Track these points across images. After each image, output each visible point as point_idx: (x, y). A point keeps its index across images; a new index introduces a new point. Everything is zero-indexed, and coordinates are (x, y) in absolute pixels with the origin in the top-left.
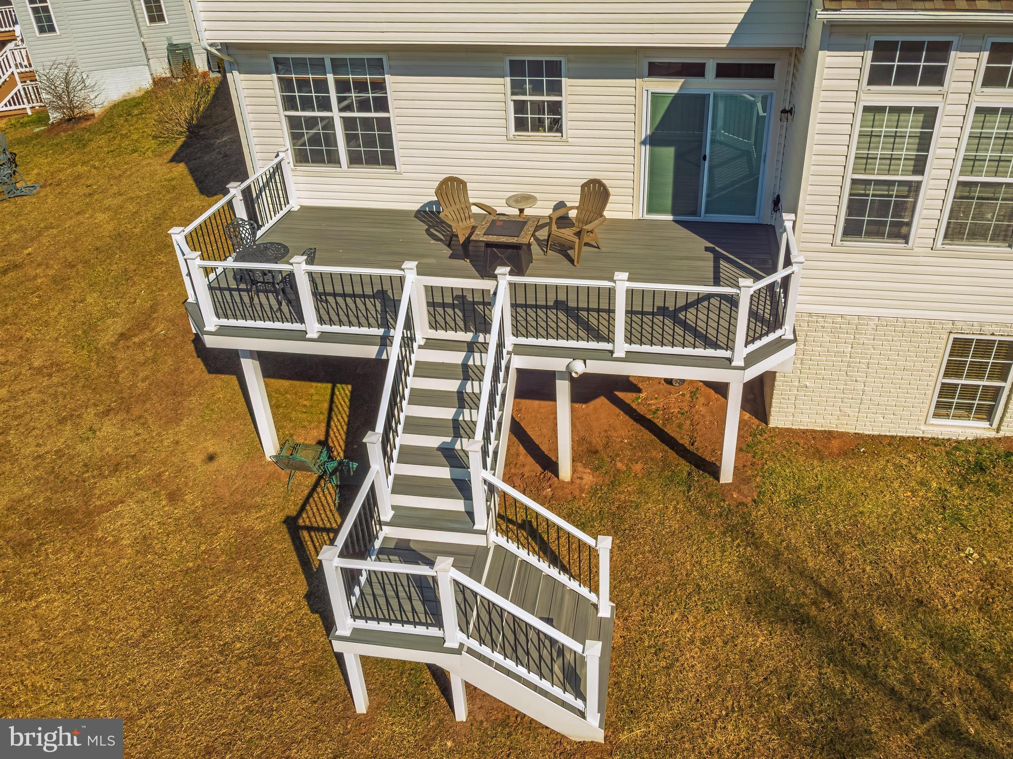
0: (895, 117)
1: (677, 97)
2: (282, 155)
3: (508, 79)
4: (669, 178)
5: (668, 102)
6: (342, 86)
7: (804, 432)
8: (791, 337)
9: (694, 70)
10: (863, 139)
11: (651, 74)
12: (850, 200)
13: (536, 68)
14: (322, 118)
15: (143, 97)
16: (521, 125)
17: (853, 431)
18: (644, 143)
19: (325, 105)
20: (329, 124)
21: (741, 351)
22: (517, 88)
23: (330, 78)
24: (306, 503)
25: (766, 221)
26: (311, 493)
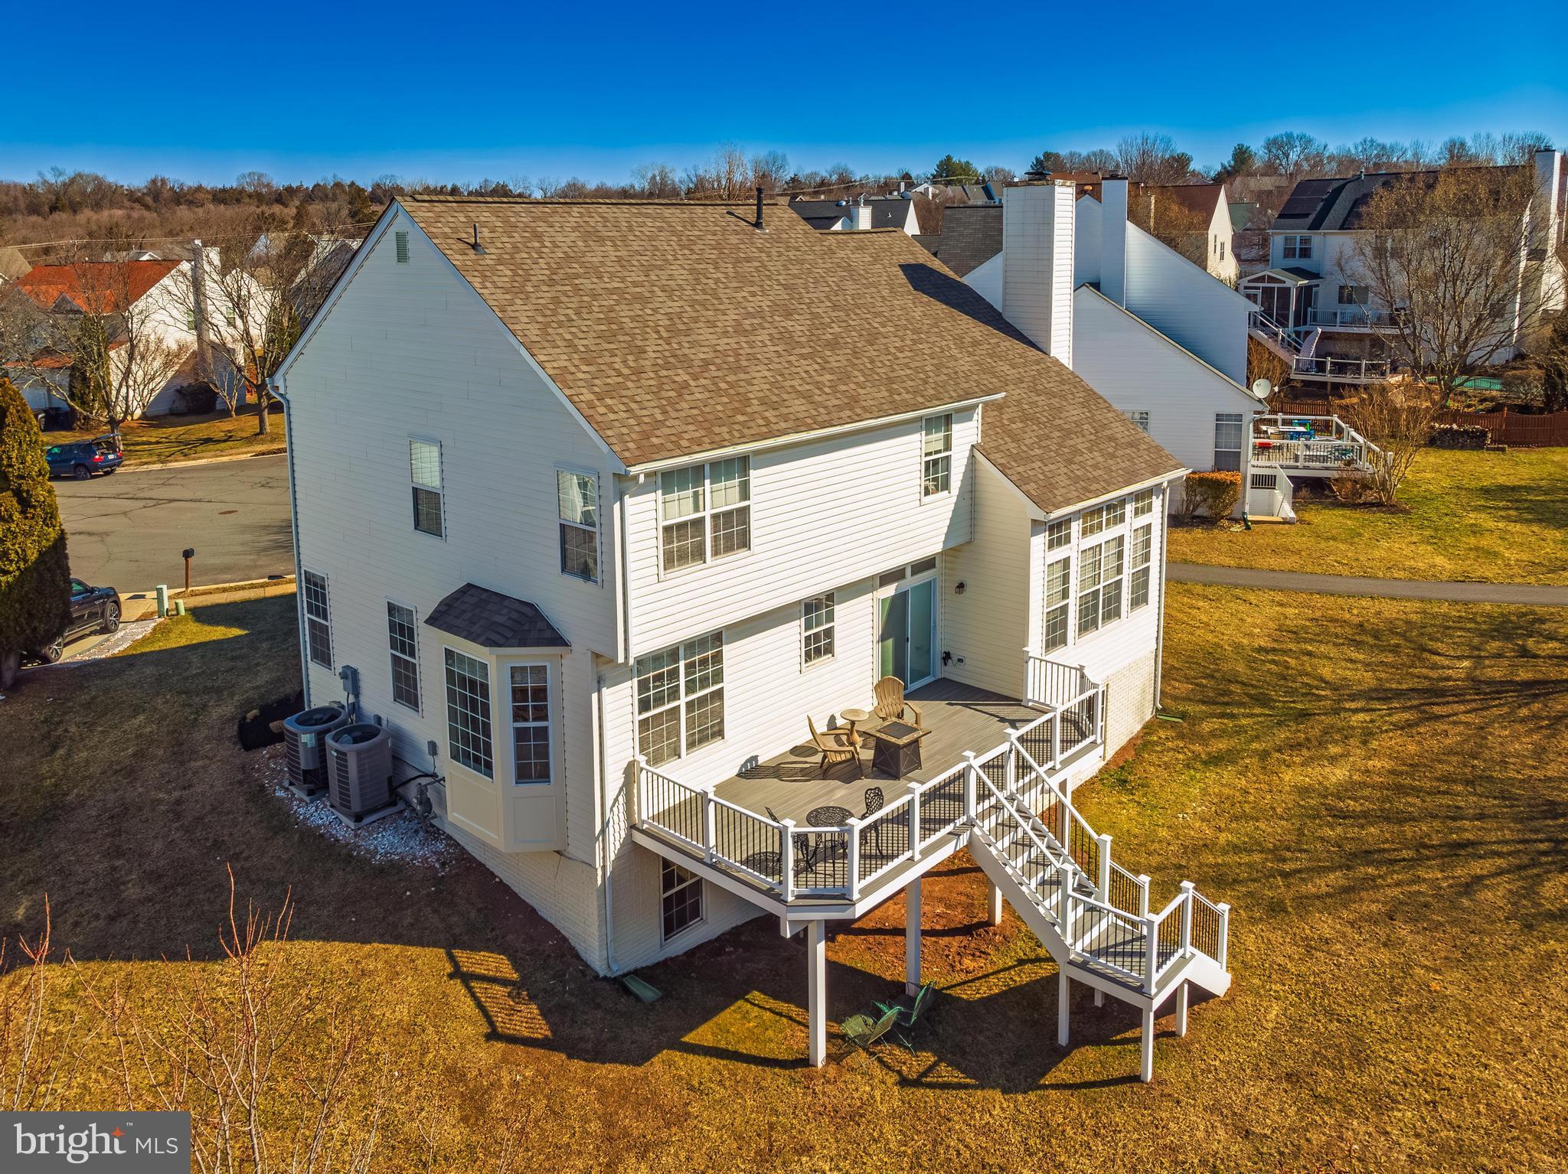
0: (1057, 568)
3: (803, 620)
5: (890, 601)
6: (690, 669)
11: (881, 586)
14: (670, 710)
16: (808, 658)
18: (878, 641)
19: (674, 694)
20: (676, 714)
22: (807, 626)
23: (682, 665)
24: (889, 1068)
25: (939, 676)
26: (880, 1060)
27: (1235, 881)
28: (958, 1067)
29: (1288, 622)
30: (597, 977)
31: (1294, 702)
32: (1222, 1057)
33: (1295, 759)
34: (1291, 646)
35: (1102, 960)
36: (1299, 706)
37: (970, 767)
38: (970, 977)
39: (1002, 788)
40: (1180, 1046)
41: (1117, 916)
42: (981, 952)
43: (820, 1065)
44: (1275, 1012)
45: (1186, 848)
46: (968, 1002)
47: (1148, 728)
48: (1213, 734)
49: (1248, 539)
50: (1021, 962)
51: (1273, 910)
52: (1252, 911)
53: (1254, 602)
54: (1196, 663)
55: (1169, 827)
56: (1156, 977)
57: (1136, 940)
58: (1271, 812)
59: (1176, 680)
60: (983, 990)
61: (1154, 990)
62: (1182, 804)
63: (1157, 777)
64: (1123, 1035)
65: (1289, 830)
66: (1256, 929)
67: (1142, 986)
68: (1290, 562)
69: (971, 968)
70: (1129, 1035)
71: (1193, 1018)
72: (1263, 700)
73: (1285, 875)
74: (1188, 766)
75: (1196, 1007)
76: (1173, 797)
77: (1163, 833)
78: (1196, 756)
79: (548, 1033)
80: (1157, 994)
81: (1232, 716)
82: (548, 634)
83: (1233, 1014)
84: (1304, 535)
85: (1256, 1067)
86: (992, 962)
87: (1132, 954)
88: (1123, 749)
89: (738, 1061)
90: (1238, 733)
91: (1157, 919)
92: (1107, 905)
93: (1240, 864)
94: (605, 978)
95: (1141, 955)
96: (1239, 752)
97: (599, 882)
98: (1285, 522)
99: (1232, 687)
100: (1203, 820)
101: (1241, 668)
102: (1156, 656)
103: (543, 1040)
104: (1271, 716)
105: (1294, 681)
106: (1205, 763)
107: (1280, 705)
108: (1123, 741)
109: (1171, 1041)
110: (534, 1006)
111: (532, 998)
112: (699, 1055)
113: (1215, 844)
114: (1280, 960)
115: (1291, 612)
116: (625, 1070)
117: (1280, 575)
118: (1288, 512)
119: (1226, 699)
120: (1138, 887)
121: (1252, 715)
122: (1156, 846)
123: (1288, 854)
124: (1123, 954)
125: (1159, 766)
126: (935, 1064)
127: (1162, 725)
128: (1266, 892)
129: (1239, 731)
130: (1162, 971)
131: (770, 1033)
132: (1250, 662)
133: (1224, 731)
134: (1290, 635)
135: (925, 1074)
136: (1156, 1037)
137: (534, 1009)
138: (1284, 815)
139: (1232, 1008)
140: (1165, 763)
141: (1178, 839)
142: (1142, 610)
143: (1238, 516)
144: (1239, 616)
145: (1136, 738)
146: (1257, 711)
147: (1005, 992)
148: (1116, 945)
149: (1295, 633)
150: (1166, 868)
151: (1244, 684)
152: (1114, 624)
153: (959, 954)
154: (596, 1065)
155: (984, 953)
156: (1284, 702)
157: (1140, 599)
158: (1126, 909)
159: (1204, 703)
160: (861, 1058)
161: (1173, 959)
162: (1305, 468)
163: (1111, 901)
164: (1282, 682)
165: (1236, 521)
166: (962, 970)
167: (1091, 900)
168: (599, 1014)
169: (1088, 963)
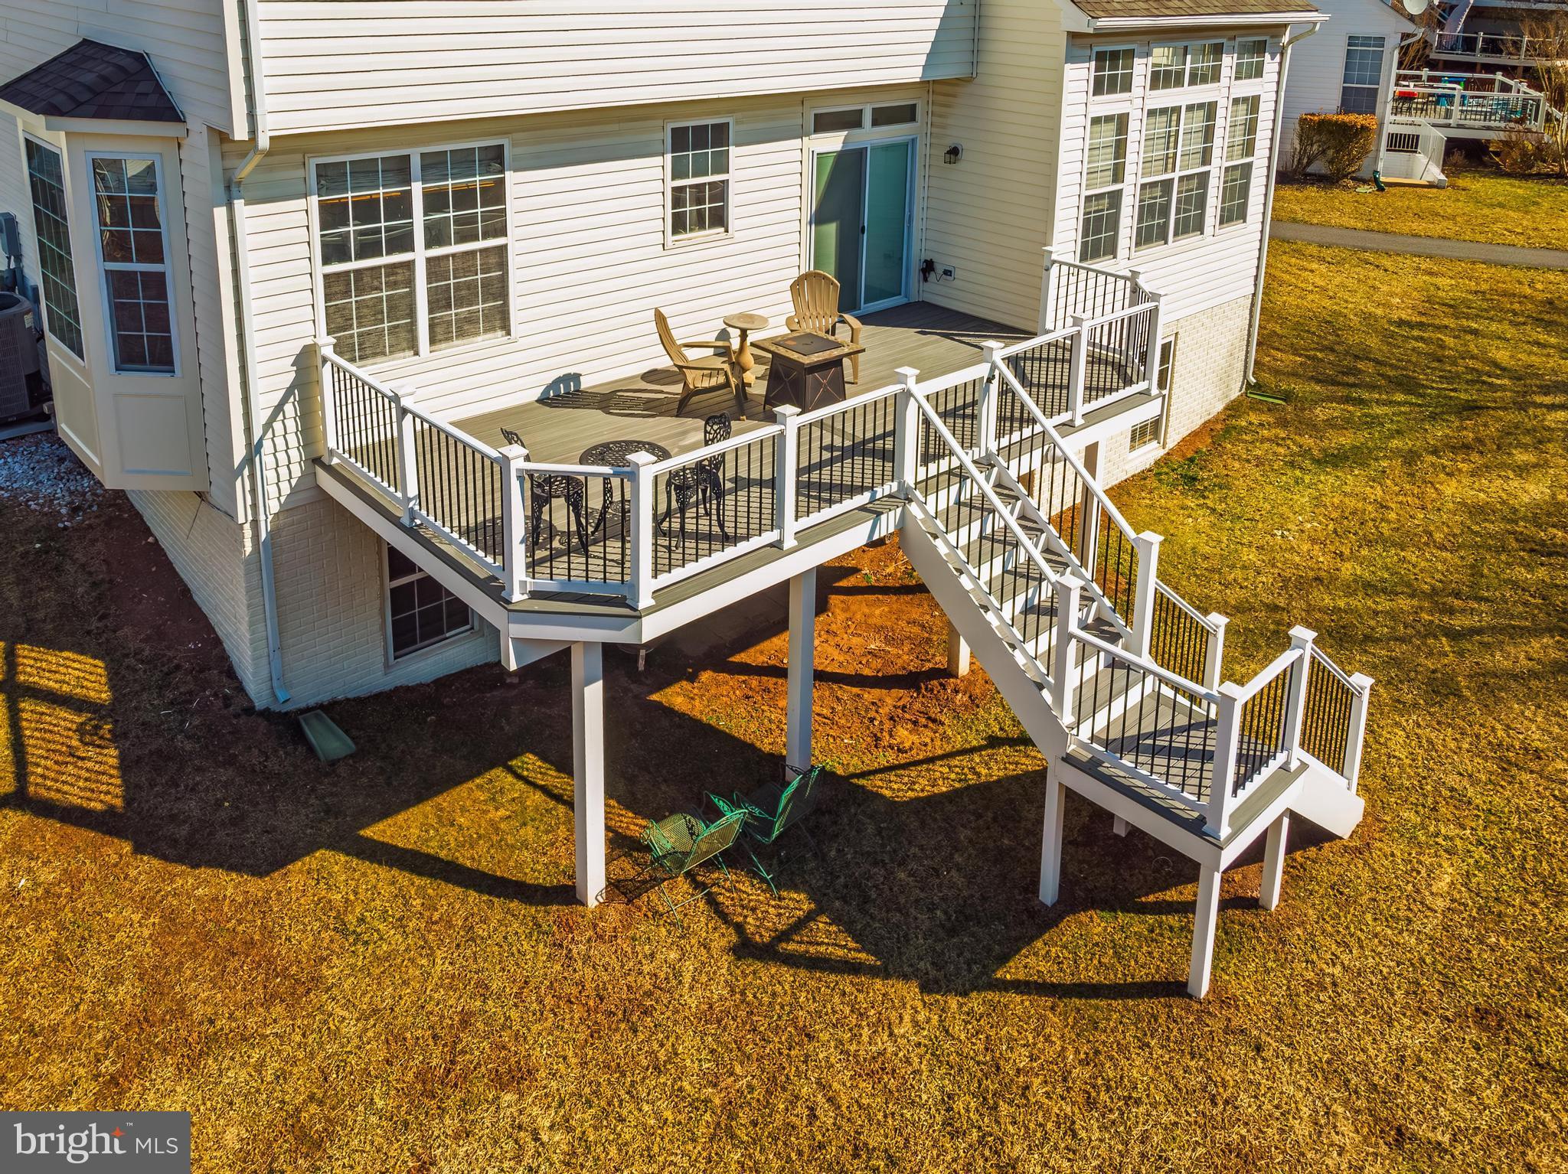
0: (1107, 128)
3: (669, 157)
4: (831, 266)
6: (435, 201)
11: (815, 130)
12: (1083, 221)
13: (700, 137)
14: (392, 268)
16: (678, 224)
18: (809, 223)
20: (404, 277)
22: (678, 170)
23: (417, 189)
24: (724, 917)
25: (914, 298)
26: (711, 901)
27: (1367, 638)
28: (850, 930)
29: (1440, 293)
30: (250, 710)
31: (1454, 390)
32: (1345, 958)
33: (1460, 465)
34: (1446, 322)
35: (1127, 761)
36: (1463, 396)
37: (908, 394)
38: (903, 759)
39: (969, 441)
40: (1266, 930)
41: (1162, 680)
42: (929, 718)
43: (592, 903)
44: (1448, 879)
45: (1286, 581)
46: (891, 804)
47: (1233, 409)
48: (1330, 423)
49: (1382, 201)
50: (994, 742)
51: (1437, 692)
52: (1399, 690)
53: (1391, 269)
54: (1308, 331)
55: (1260, 548)
56: (1231, 804)
57: (1197, 726)
58: (1424, 540)
59: (1278, 349)
60: (921, 785)
61: (1225, 831)
62: (1282, 516)
63: (1242, 475)
64: (1160, 896)
65: (1457, 568)
66: (1409, 721)
67: (1202, 820)
68: (1438, 228)
69: (907, 745)
70: (1171, 895)
71: (1294, 874)
72: (1408, 385)
73: (1454, 635)
74: (1292, 464)
75: (1298, 855)
76: (1267, 506)
77: (1250, 556)
78: (1306, 453)
79: (118, 802)
80: (1231, 838)
81: (1361, 402)
82: (152, 101)
83: (1366, 874)
84: (1458, 200)
85: (1415, 989)
86: (945, 737)
87: (1186, 754)
88: (1195, 434)
89: (447, 880)
90: (1369, 425)
91: (1242, 694)
92: (1146, 660)
93: (1376, 613)
94: (266, 714)
95: (1205, 756)
96: (1370, 451)
97: (248, 548)
98: (1431, 186)
99: (1360, 365)
100: (1314, 541)
101: (1373, 342)
102: (1253, 305)
103: (103, 813)
104: (1419, 405)
105: (1455, 364)
106: (1317, 462)
107: (1434, 392)
108: (1196, 423)
109: (1249, 917)
110: (113, 752)
111: (116, 738)
112: (380, 863)
113: (1333, 579)
114: (1452, 780)
115: (1441, 281)
116: (229, 885)
117: (1429, 242)
118: (1435, 173)
119: (1351, 380)
120: (1204, 634)
121: (1390, 403)
122: (1238, 574)
123: (1457, 603)
124: (1170, 752)
125: (1248, 461)
126: (810, 917)
127: (1254, 407)
128: (1422, 660)
129: (1372, 422)
130: (1243, 794)
131: (528, 832)
132: (1387, 337)
133: (1348, 421)
134: (1445, 309)
135: (785, 936)
136: (1224, 905)
137: (111, 756)
138: (1446, 543)
139: (1366, 863)
140: (1258, 458)
141: (1273, 566)
142: (1236, 227)
143: (1367, 175)
144: (1370, 282)
145: (1216, 420)
146: (1400, 397)
147: (956, 791)
148: (1155, 734)
149: (1451, 306)
150: (1252, 609)
151: (1377, 362)
152: (1192, 240)
153: (892, 719)
154: (180, 868)
155: (934, 721)
156: (1437, 389)
157: (1233, 213)
158: (1182, 671)
159: (1318, 381)
160: (676, 895)
161: (1267, 772)
162: (1459, 126)
163: (1157, 653)
164: (1435, 364)
165: (1365, 182)
166: (891, 747)
167: (1118, 649)
168: (225, 774)
169: (1100, 763)
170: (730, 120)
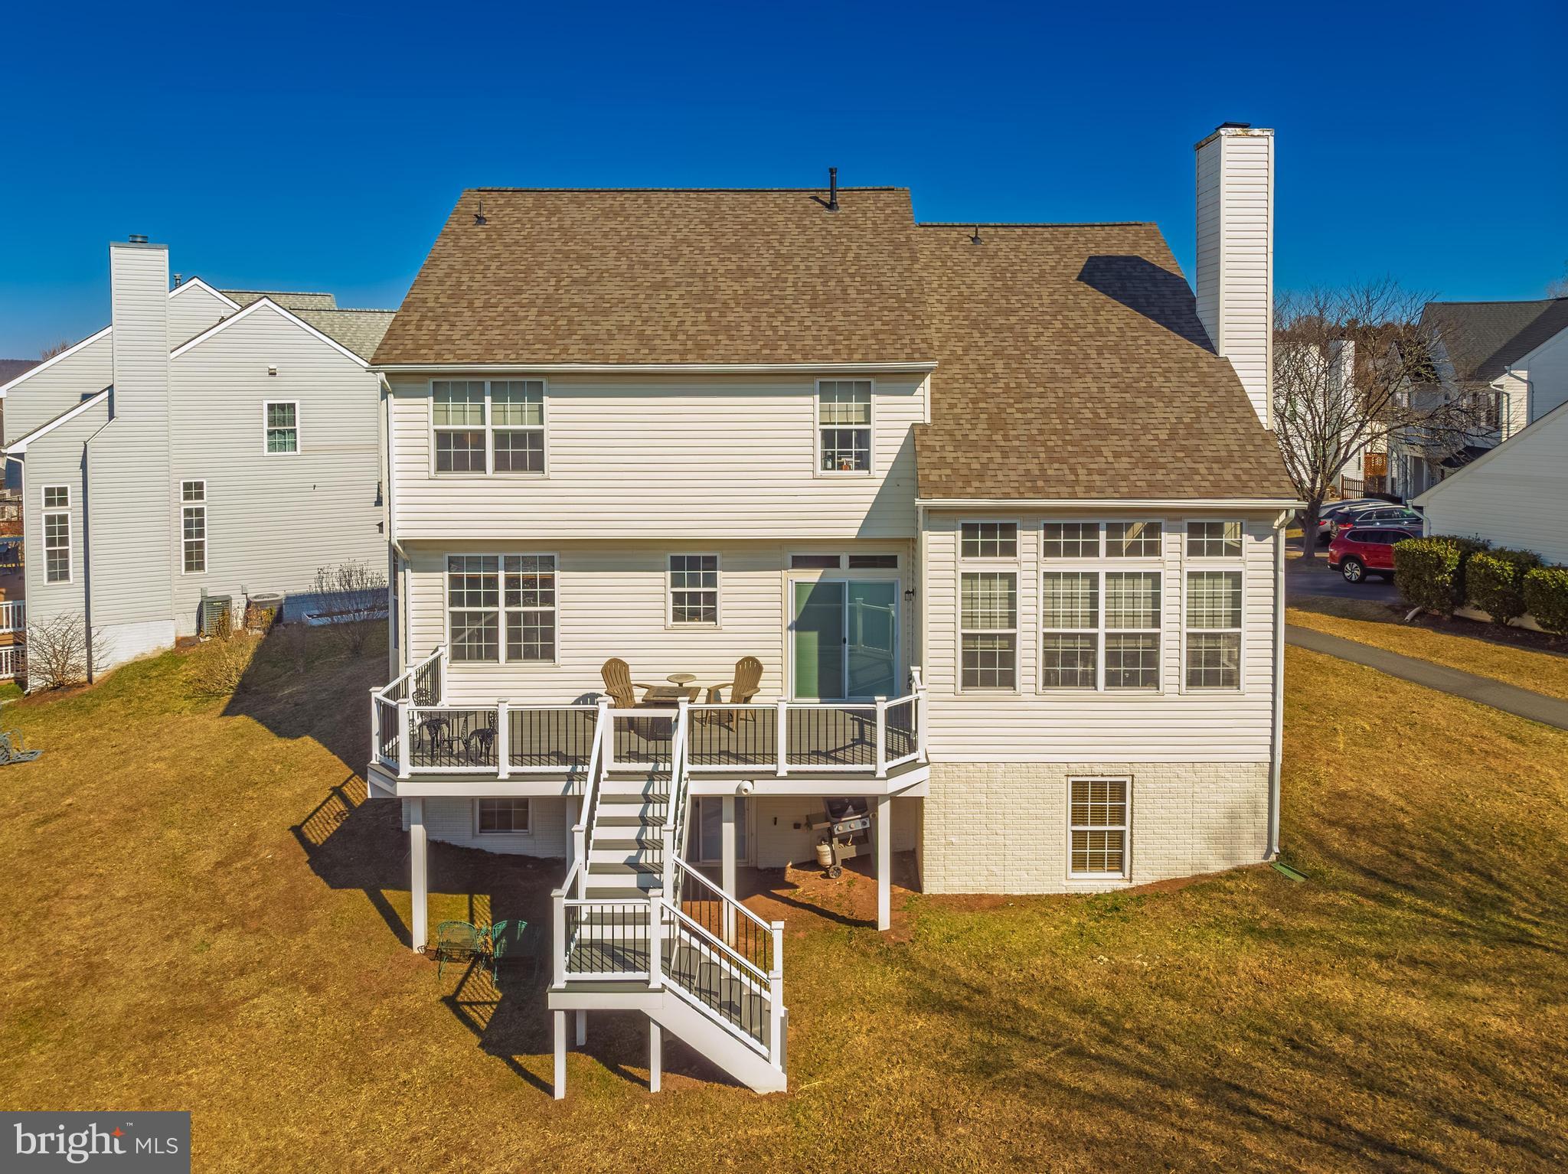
0: (987, 583)
1: (819, 587)
2: (441, 650)
3: (669, 573)
4: (814, 661)
5: (812, 588)
6: (511, 582)
7: (957, 896)
8: (925, 761)
9: (832, 562)
10: (966, 601)
11: (794, 567)
12: (963, 653)
13: (694, 563)
14: (487, 613)
15: (162, 658)
16: (678, 615)
17: (1003, 893)
18: (790, 628)
19: (492, 600)
20: (493, 619)
21: (882, 766)
22: (676, 582)
23: (502, 575)
24: (461, 985)
28: (497, 1014)
37: (599, 712)
40: (635, 1097)
43: (416, 951)
47: (1240, 871)
48: (1320, 907)
63: (1158, 918)
71: (697, 1091)
74: (1219, 923)
76: (1132, 940)
78: (1253, 920)
80: (561, 991)
102: (1273, 774)
106: (1251, 930)
111: (346, 820)
127: (1263, 874)
137: (337, 826)
145: (1209, 876)
152: (1140, 693)
170: (717, 554)
